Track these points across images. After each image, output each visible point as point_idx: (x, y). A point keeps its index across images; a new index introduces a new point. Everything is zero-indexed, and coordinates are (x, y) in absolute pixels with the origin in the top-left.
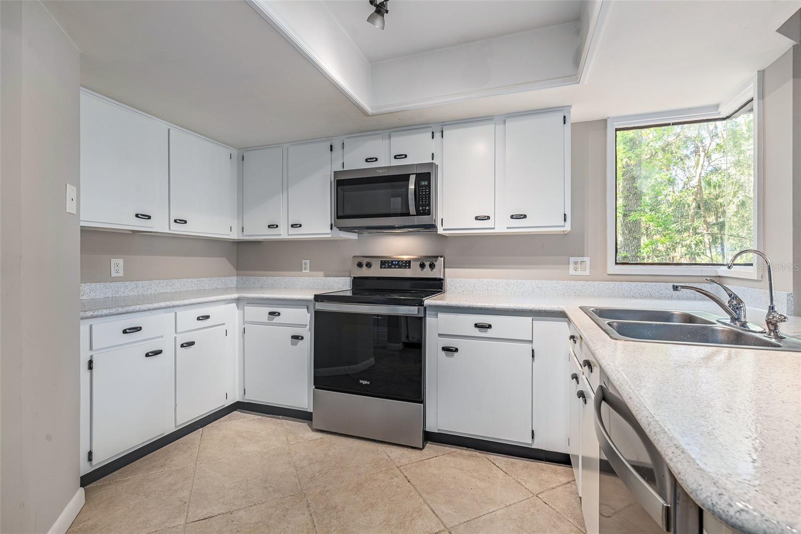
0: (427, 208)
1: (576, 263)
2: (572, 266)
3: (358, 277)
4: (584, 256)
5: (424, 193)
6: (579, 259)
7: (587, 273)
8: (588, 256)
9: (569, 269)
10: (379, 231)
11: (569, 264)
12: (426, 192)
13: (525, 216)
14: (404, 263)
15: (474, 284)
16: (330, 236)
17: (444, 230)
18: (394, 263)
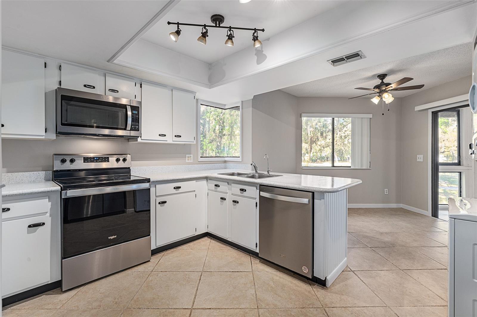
0: (137, 127)
1: (188, 157)
2: (187, 158)
3: (60, 170)
4: (191, 154)
5: (135, 118)
6: (189, 155)
7: (192, 161)
8: (192, 154)
9: (186, 160)
10: (80, 136)
11: (186, 158)
12: (136, 117)
13: (180, 136)
14: (104, 159)
15: (146, 169)
16: (43, 137)
17: (142, 140)
18: (95, 158)
